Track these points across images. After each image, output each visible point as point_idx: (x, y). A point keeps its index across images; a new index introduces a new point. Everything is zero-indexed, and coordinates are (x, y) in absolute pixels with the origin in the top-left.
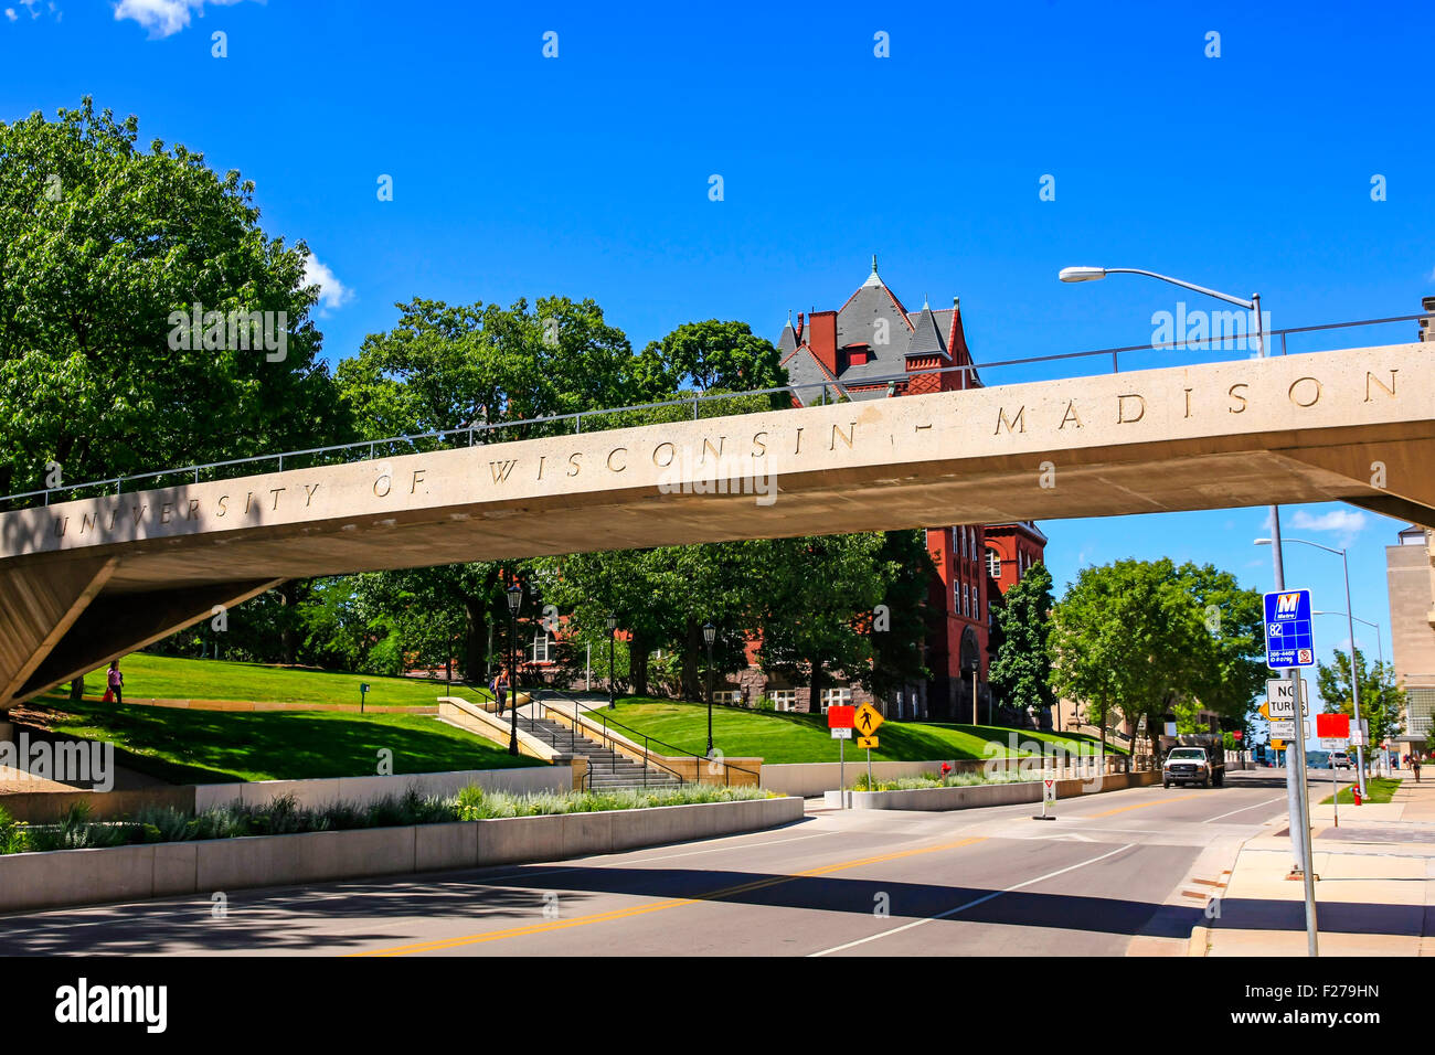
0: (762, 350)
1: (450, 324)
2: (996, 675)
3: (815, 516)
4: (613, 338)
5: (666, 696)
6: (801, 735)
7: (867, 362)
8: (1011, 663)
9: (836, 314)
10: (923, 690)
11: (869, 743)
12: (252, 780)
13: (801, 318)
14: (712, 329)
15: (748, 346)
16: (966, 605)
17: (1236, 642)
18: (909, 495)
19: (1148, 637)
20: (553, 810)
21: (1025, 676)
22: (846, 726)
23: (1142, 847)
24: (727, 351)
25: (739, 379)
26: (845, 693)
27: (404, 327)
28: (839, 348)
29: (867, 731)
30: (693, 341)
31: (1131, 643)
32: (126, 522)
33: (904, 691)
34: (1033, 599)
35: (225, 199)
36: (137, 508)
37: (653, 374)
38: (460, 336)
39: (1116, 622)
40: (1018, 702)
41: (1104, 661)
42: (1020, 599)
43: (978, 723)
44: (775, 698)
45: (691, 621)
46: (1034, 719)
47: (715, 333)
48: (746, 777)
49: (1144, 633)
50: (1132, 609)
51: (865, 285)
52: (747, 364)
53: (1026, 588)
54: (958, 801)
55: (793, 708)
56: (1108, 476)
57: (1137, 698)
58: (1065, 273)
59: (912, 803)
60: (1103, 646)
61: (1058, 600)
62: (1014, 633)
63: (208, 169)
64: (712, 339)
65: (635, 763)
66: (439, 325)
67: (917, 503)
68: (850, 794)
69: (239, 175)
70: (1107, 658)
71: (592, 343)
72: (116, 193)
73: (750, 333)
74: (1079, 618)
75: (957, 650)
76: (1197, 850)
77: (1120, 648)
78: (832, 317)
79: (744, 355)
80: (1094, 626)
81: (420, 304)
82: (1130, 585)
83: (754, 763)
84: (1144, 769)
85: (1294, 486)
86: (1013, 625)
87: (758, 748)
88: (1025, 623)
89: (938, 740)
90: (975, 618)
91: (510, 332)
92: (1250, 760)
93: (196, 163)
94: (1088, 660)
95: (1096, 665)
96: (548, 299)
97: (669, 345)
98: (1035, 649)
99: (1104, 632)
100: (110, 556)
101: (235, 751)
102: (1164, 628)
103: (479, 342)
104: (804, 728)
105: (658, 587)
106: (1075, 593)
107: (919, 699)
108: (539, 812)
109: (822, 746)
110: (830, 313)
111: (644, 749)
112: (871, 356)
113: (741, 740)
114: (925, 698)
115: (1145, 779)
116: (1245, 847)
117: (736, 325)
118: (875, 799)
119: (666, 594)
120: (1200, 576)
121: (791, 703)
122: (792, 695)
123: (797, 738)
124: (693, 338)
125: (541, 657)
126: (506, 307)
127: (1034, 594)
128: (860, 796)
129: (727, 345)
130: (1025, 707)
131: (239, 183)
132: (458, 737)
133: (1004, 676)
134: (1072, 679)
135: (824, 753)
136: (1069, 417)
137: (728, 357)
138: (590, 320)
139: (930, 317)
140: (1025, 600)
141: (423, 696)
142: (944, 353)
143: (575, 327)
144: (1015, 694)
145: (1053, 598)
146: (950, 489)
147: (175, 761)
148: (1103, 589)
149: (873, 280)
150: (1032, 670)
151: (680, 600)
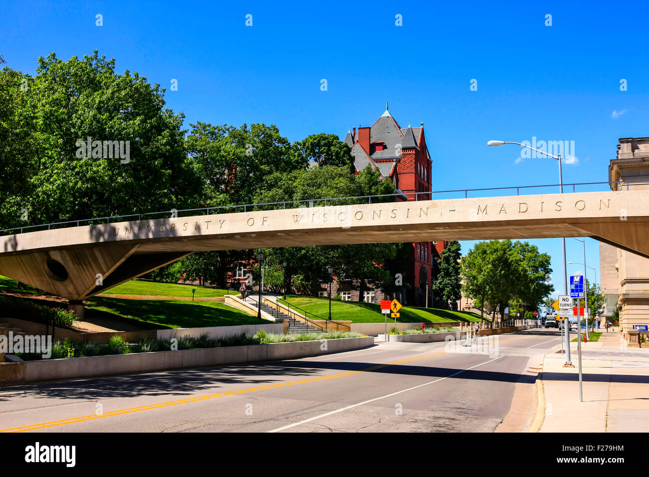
0: (344, 147)
1: (213, 133)
2: (436, 286)
3: (409, 237)
4: (283, 141)
5: (295, 294)
6: (363, 311)
7: (383, 150)
8: (443, 282)
9: (370, 128)
10: (405, 292)
11: (396, 315)
12: (174, 328)
13: (354, 129)
14: (323, 138)
15: (338, 145)
16: (422, 256)
17: (537, 275)
18: (444, 232)
19: (503, 272)
20: (290, 340)
21: (448, 287)
22: (388, 308)
23: (507, 357)
24: (329, 147)
25: (334, 160)
26: (372, 294)
27: (193, 134)
28: (371, 143)
29: (395, 311)
30: (315, 143)
31: (495, 275)
32: (144, 231)
33: (396, 293)
34: (453, 255)
35: (154, 95)
36: (148, 226)
37: (298, 157)
38: (217, 139)
39: (490, 266)
40: (445, 298)
41: (484, 282)
42: (447, 254)
43: (428, 307)
44: (342, 295)
45: (317, 264)
46: (450, 305)
47: (324, 139)
48: (345, 329)
49: (501, 270)
50: (497, 260)
51: (383, 116)
52: (337, 153)
53: (449, 250)
54: (428, 339)
55: (350, 299)
56: (513, 229)
57: (496, 297)
58: (490, 143)
59: (412, 339)
60: (484, 275)
61: (463, 256)
62: (444, 269)
63: (148, 83)
64: (322, 142)
65: (301, 322)
66: (208, 133)
67: (446, 234)
68: (389, 336)
69: (159, 85)
70: (485, 282)
71: (274, 143)
72: (113, 93)
73: (338, 139)
74: (474, 264)
75: (418, 275)
76: (528, 358)
77: (491, 276)
78: (369, 129)
79: (337, 149)
80: (480, 267)
81: (200, 124)
82: (496, 250)
83: (348, 323)
84: (498, 327)
85: (574, 233)
86: (444, 265)
87: (347, 317)
88: (449, 265)
89: (415, 314)
90: (426, 261)
91: (240, 139)
92: (540, 324)
93: (144, 81)
94: (477, 282)
95: (481, 284)
96: (256, 124)
97: (304, 144)
98: (453, 276)
99: (485, 270)
100: (137, 244)
101: (160, 317)
102: (509, 269)
103: (227, 143)
104: (363, 308)
105: (304, 249)
106: (472, 253)
107: (402, 296)
108: (285, 341)
109: (371, 316)
110: (368, 128)
111: (305, 317)
112: (385, 147)
113: (341, 313)
114: (405, 296)
115: (499, 331)
116: (546, 357)
117: (333, 136)
118: (399, 337)
119: (308, 252)
120: (523, 246)
121: (349, 297)
122: (349, 294)
123: (361, 313)
124: (315, 141)
125: (240, 275)
126: (239, 127)
127: (453, 252)
128: (393, 337)
129: (329, 144)
130: (447, 300)
131: (160, 89)
132: (235, 311)
133: (439, 287)
134: (470, 290)
135: (373, 319)
136: (502, 210)
137: (330, 150)
138: (274, 134)
139: (411, 131)
140: (449, 255)
141: (206, 294)
142: (417, 147)
143: (268, 137)
144: (444, 295)
145: (461, 254)
146: (460, 231)
147: (141, 321)
148: (485, 252)
149: (386, 114)
150: (451, 285)
151: (313, 255)
